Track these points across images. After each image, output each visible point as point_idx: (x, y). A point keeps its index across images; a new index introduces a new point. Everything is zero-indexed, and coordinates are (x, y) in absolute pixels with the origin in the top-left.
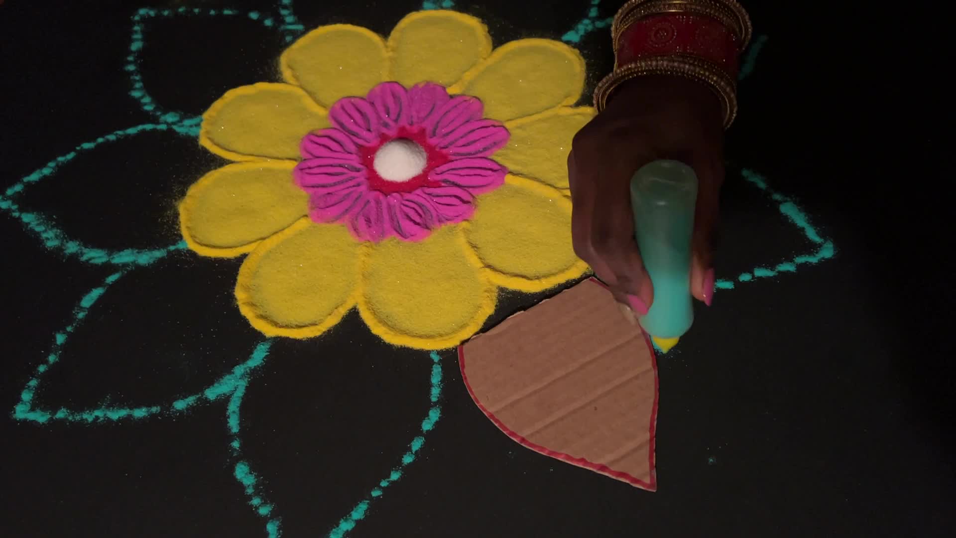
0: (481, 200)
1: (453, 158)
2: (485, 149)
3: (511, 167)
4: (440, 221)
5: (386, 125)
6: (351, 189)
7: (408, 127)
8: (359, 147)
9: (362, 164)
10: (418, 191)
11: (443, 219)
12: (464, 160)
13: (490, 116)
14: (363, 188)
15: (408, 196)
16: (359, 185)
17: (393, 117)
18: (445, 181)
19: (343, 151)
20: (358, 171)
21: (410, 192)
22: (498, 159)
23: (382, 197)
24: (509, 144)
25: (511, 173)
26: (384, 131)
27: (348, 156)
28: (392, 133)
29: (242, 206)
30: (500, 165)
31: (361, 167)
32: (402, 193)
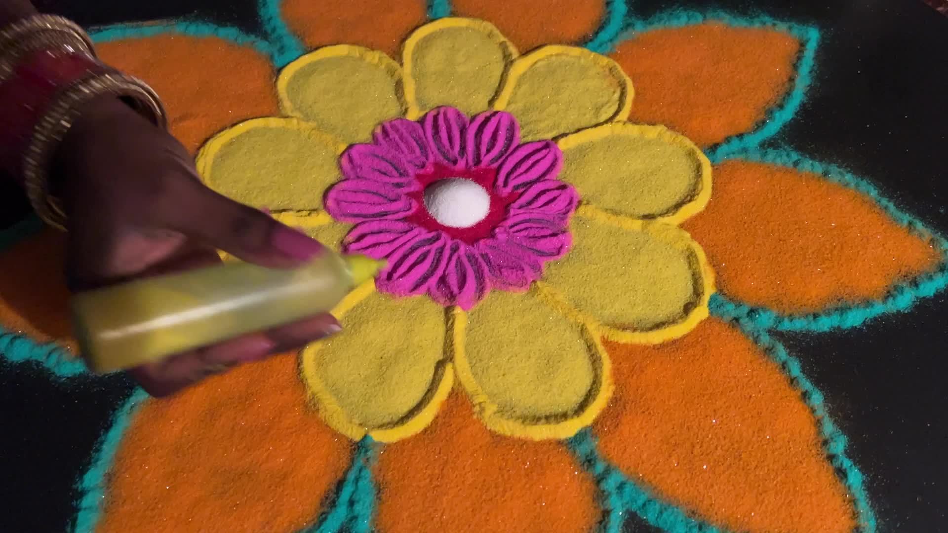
0: (565, 178)
1: (495, 165)
2: (511, 138)
3: (549, 136)
4: (563, 219)
5: (398, 185)
6: (454, 258)
7: (422, 172)
8: (406, 219)
9: (430, 232)
10: (512, 212)
11: (561, 216)
12: (510, 158)
13: (473, 112)
14: (463, 248)
15: (510, 222)
16: (455, 250)
17: (395, 173)
18: (517, 187)
19: (400, 235)
20: (438, 238)
21: (506, 219)
22: (529, 138)
23: (490, 242)
24: (518, 122)
25: (556, 139)
26: (406, 190)
27: (409, 235)
28: (416, 187)
29: (382, 358)
30: (539, 141)
31: (433, 234)
32: (501, 224)
